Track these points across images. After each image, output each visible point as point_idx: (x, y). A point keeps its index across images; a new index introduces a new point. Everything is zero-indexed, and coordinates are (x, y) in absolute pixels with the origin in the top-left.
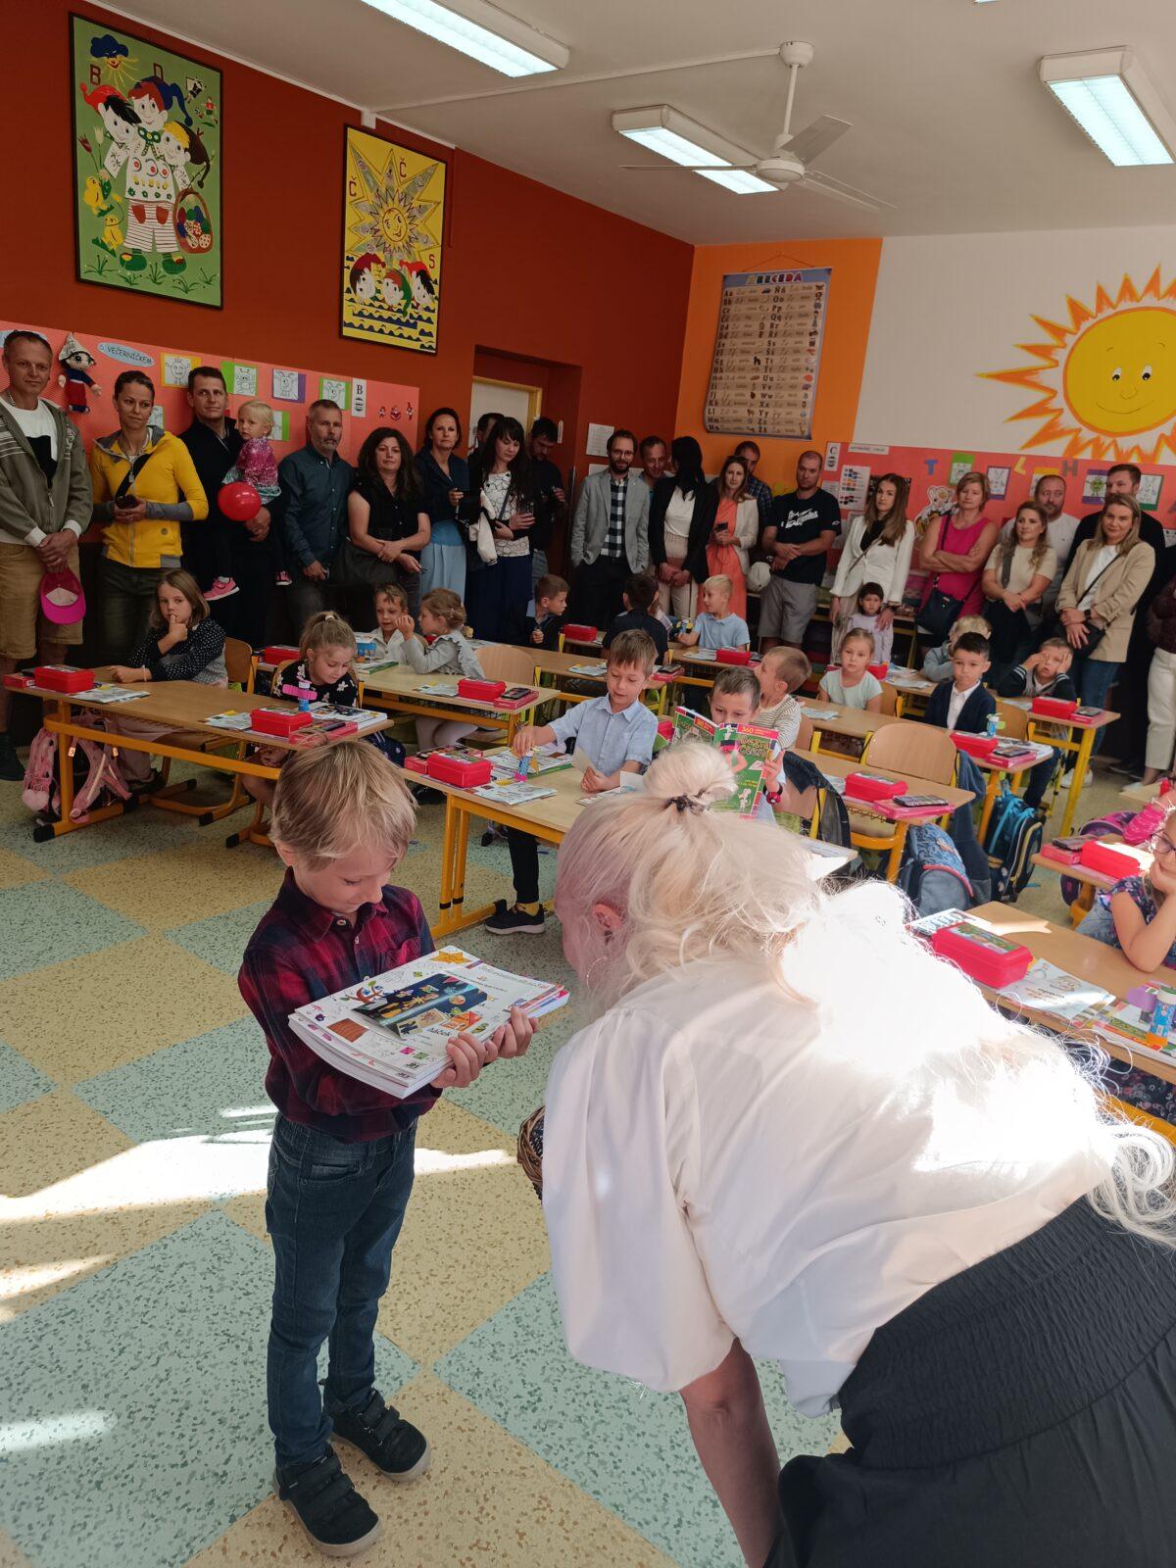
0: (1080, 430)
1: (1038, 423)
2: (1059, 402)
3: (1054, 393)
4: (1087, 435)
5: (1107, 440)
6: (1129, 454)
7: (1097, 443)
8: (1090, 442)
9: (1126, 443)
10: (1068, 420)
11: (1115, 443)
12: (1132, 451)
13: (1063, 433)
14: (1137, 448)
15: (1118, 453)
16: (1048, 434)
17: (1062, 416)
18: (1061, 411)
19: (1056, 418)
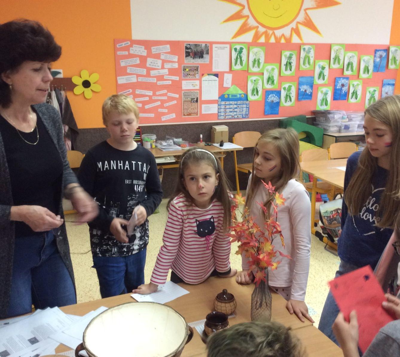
0: (257, 27)
1: (239, 23)
2: (246, 12)
3: (244, 6)
4: (262, 30)
5: (270, 32)
6: (280, 38)
7: (266, 33)
8: (263, 33)
9: (278, 33)
10: (252, 22)
11: (274, 33)
12: (282, 37)
13: (250, 29)
14: (283, 35)
15: (276, 38)
16: (244, 29)
17: (249, 20)
18: (248, 17)
19: (246, 20)
